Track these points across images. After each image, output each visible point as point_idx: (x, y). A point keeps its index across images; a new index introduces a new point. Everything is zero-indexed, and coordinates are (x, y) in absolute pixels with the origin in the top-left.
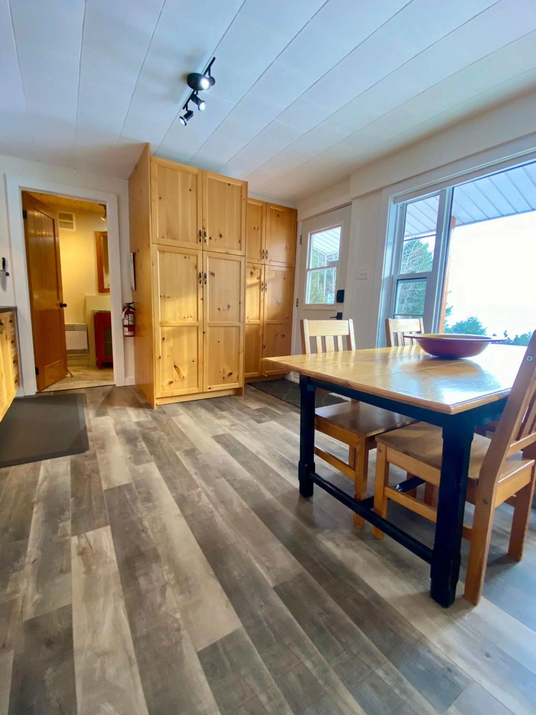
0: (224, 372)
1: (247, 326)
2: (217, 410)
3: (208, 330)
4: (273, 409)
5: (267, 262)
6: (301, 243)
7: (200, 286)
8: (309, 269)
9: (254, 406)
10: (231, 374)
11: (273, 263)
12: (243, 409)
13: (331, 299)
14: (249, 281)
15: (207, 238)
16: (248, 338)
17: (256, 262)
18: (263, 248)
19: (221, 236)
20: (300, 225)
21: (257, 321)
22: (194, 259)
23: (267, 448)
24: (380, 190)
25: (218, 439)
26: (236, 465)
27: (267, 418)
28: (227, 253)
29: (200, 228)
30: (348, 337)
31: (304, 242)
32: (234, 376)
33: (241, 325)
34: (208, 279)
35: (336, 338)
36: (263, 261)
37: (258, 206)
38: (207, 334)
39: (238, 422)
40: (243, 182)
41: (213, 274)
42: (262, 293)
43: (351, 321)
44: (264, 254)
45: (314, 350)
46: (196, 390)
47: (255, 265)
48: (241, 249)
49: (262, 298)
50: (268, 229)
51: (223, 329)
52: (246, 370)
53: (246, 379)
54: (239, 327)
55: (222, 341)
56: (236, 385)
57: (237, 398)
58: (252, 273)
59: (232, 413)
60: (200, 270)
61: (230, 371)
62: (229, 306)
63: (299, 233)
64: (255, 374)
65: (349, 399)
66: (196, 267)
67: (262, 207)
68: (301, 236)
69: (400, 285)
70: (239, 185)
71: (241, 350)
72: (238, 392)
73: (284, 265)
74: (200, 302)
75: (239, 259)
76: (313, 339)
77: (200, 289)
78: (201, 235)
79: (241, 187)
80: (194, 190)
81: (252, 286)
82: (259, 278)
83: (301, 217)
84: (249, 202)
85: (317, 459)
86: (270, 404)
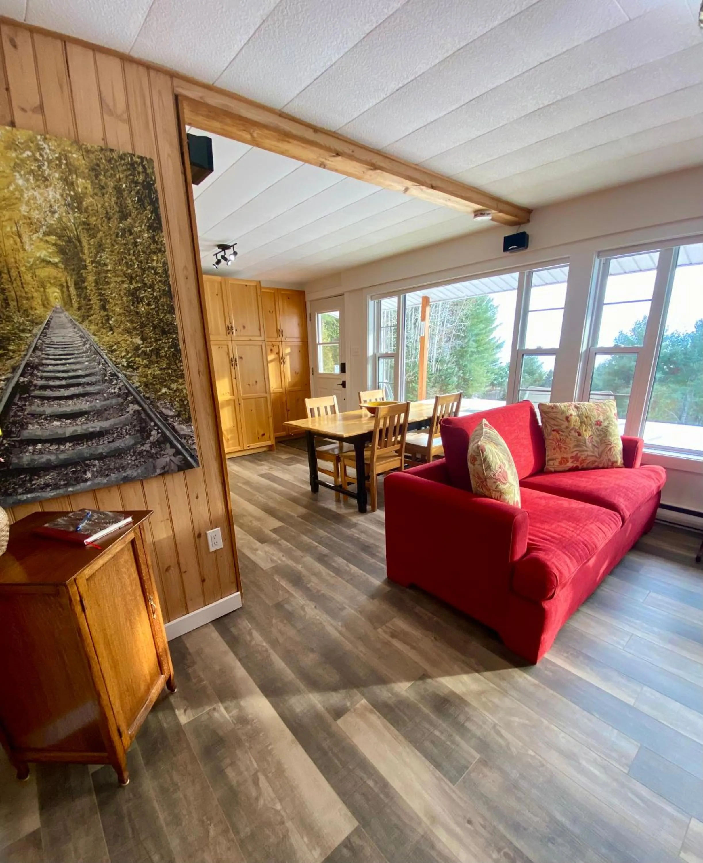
0: (258, 434)
1: (272, 395)
2: (257, 461)
3: (242, 402)
4: (297, 457)
5: (283, 339)
6: (310, 320)
7: (232, 368)
8: (319, 344)
9: (284, 457)
10: (264, 435)
11: (288, 340)
12: (278, 459)
13: (337, 370)
14: (271, 357)
15: (234, 331)
16: (274, 404)
17: (274, 340)
18: (279, 328)
19: (244, 327)
20: (308, 304)
21: (280, 390)
22: (225, 348)
23: (295, 477)
24: (361, 289)
25: (262, 476)
26: (275, 485)
27: (294, 462)
28: (250, 340)
29: (228, 323)
30: (334, 406)
31: (312, 319)
32: (267, 435)
33: (268, 396)
34: (238, 362)
35: (326, 408)
36: (279, 339)
37: (271, 293)
38: (242, 405)
39: (273, 466)
40: (257, 282)
41: (241, 358)
42: (282, 366)
43: (335, 396)
44: (280, 333)
45: (313, 415)
46: (239, 449)
47: (274, 343)
48: (261, 336)
49: (282, 370)
50: (281, 310)
51: (253, 400)
52: (276, 430)
53: (276, 438)
54: (266, 397)
55: (254, 411)
56: (269, 443)
57: (271, 452)
58: (271, 350)
59: (268, 462)
60: (231, 356)
61: (263, 433)
62: (256, 382)
63: (308, 312)
64: (284, 433)
65: (338, 442)
66: (228, 354)
67: (274, 293)
68: (310, 314)
69: (381, 360)
70: (254, 284)
71: (270, 414)
72: (270, 448)
73: (299, 340)
74: (234, 380)
75: (260, 343)
76: (312, 410)
77: (233, 371)
78: (229, 329)
79: (256, 286)
80: (220, 295)
81: (272, 361)
82: (278, 353)
83: (309, 297)
84: (263, 290)
85: (319, 473)
86: (297, 455)
